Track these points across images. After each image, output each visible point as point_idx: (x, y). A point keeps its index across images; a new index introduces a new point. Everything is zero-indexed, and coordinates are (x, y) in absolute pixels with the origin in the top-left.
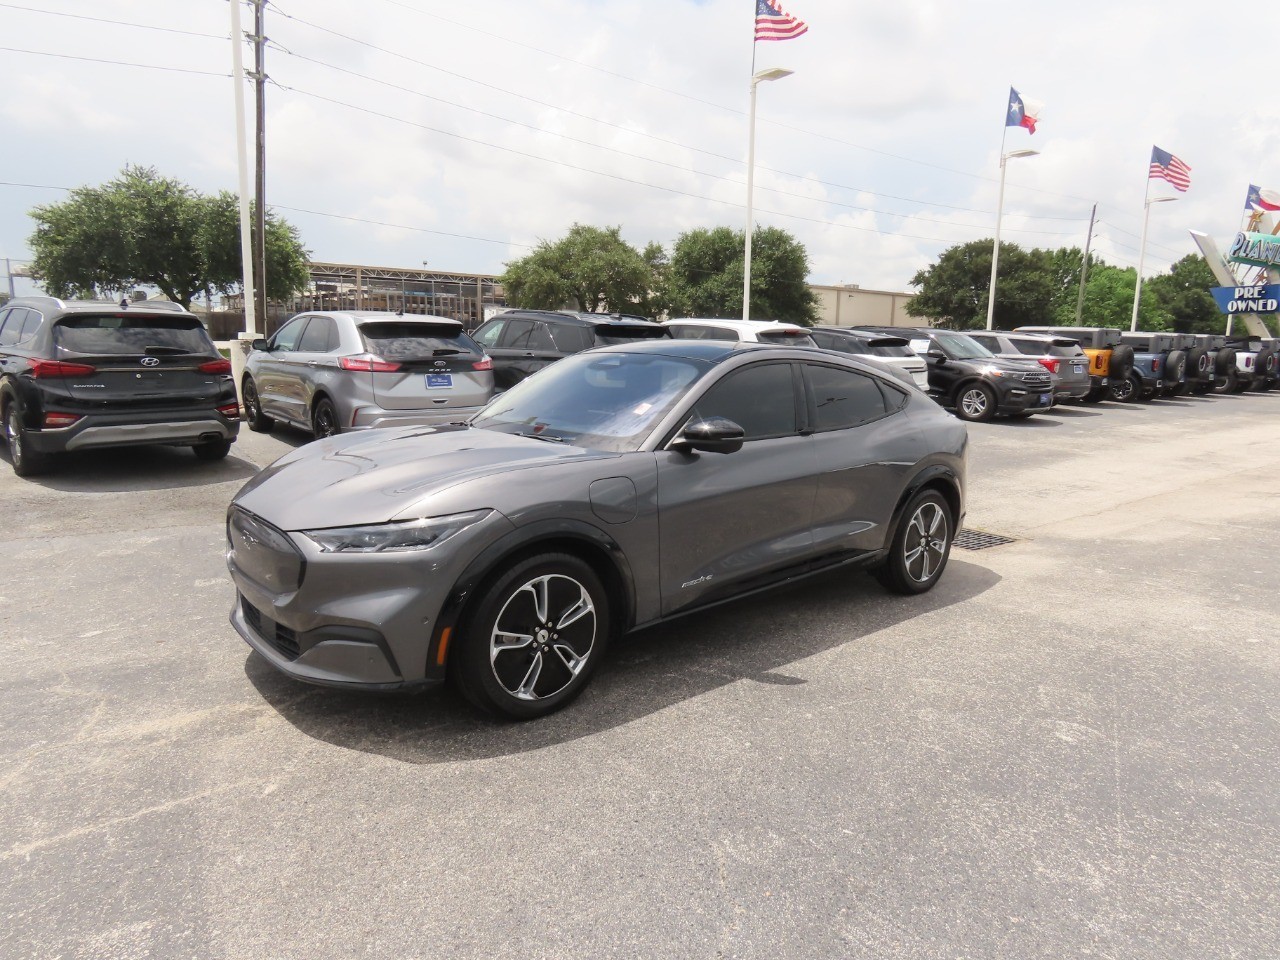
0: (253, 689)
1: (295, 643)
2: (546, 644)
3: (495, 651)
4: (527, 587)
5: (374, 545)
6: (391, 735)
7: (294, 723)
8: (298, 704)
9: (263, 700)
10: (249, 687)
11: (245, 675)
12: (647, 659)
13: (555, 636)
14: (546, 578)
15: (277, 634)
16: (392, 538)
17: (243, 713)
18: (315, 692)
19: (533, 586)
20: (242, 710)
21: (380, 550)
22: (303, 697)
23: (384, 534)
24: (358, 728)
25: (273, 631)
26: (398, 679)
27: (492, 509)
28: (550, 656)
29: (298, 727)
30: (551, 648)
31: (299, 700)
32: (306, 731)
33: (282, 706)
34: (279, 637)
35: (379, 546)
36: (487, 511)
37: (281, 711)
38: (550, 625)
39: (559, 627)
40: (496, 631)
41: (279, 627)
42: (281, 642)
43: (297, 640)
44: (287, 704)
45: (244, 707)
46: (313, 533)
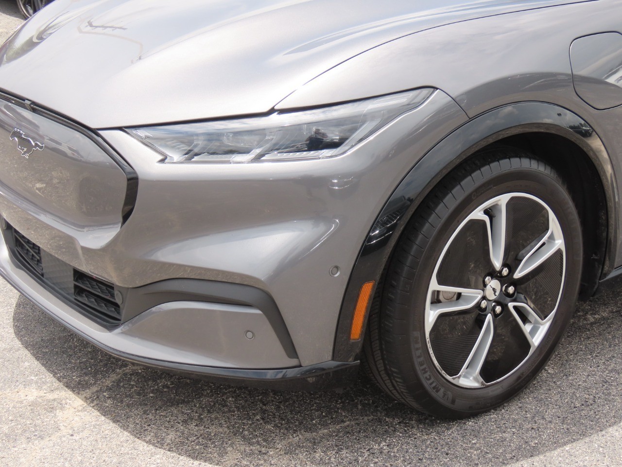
0: (36, 364)
1: (116, 305)
2: (498, 302)
3: (431, 316)
4: (478, 214)
5: (247, 151)
6: (268, 442)
7: (115, 421)
8: (109, 389)
9: (57, 384)
10: (29, 363)
11: (18, 343)
12: (605, 314)
13: (511, 290)
14: (503, 200)
15: (76, 287)
16: (274, 138)
17: (34, 404)
18: (128, 370)
19: (486, 212)
20: (31, 398)
21: (258, 158)
22: (114, 377)
23: (261, 132)
24: (213, 430)
25: (70, 282)
26: (294, 362)
27: (437, 89)
28: (504, 320)
29: (125, 427)
30: (505, 307)
31: (108, 383)
32: (139, 434)
33: (88, 393)
34: (79, 291)
35: (257, 151)
36: (425, 92)
37: (89, 400)
38: (505, 272)
39: (518, 275)
40: (434, 285)
41: (79, 275)
42: (84, 299)
43: (118, 301)
44: (95, 389)
45: (32, 394)
46: (142, 133)
